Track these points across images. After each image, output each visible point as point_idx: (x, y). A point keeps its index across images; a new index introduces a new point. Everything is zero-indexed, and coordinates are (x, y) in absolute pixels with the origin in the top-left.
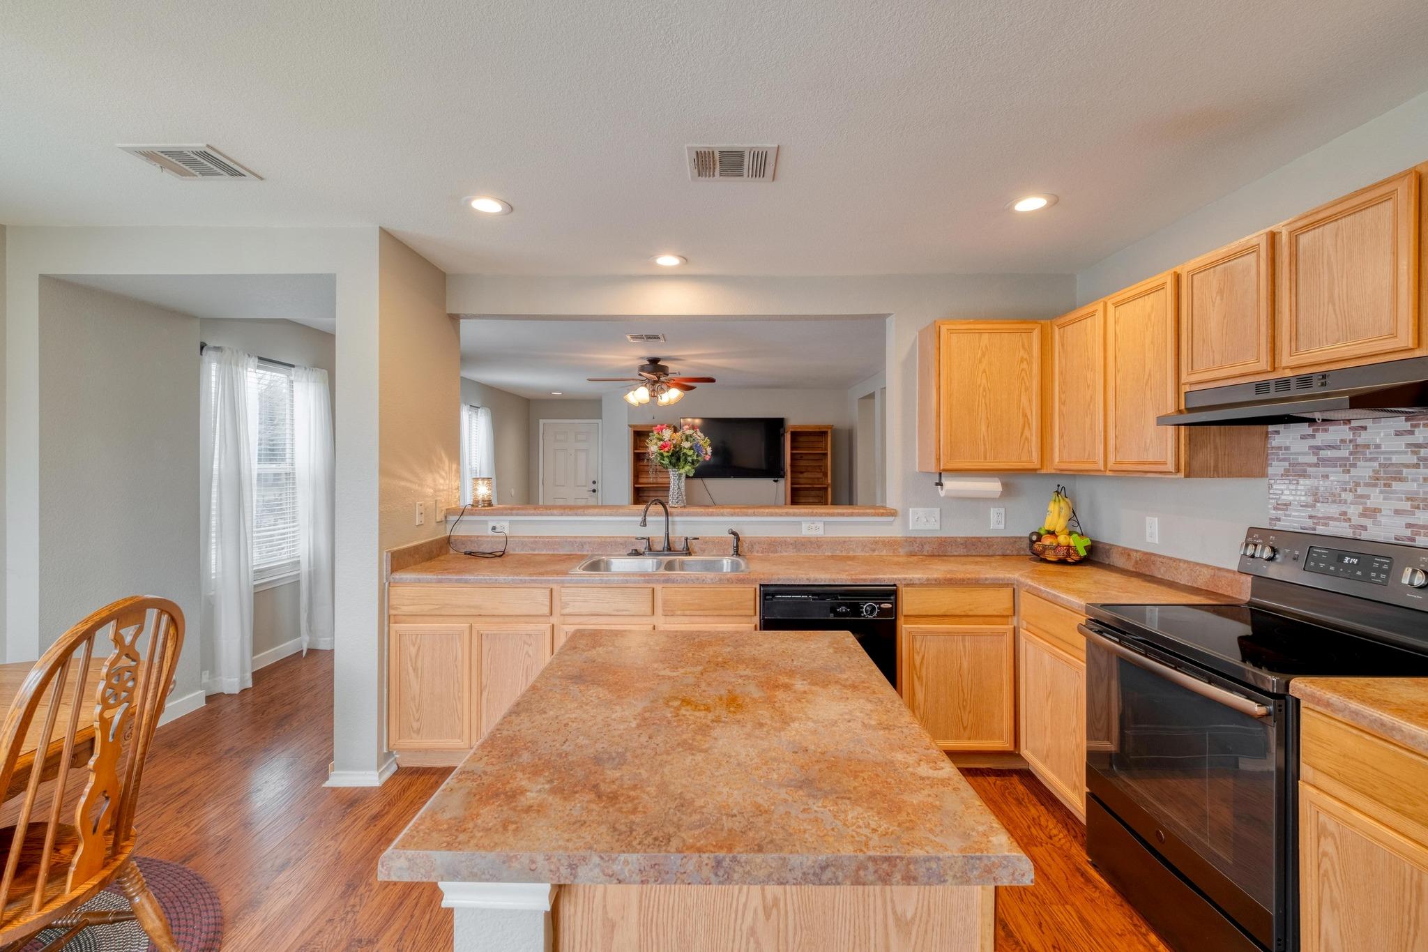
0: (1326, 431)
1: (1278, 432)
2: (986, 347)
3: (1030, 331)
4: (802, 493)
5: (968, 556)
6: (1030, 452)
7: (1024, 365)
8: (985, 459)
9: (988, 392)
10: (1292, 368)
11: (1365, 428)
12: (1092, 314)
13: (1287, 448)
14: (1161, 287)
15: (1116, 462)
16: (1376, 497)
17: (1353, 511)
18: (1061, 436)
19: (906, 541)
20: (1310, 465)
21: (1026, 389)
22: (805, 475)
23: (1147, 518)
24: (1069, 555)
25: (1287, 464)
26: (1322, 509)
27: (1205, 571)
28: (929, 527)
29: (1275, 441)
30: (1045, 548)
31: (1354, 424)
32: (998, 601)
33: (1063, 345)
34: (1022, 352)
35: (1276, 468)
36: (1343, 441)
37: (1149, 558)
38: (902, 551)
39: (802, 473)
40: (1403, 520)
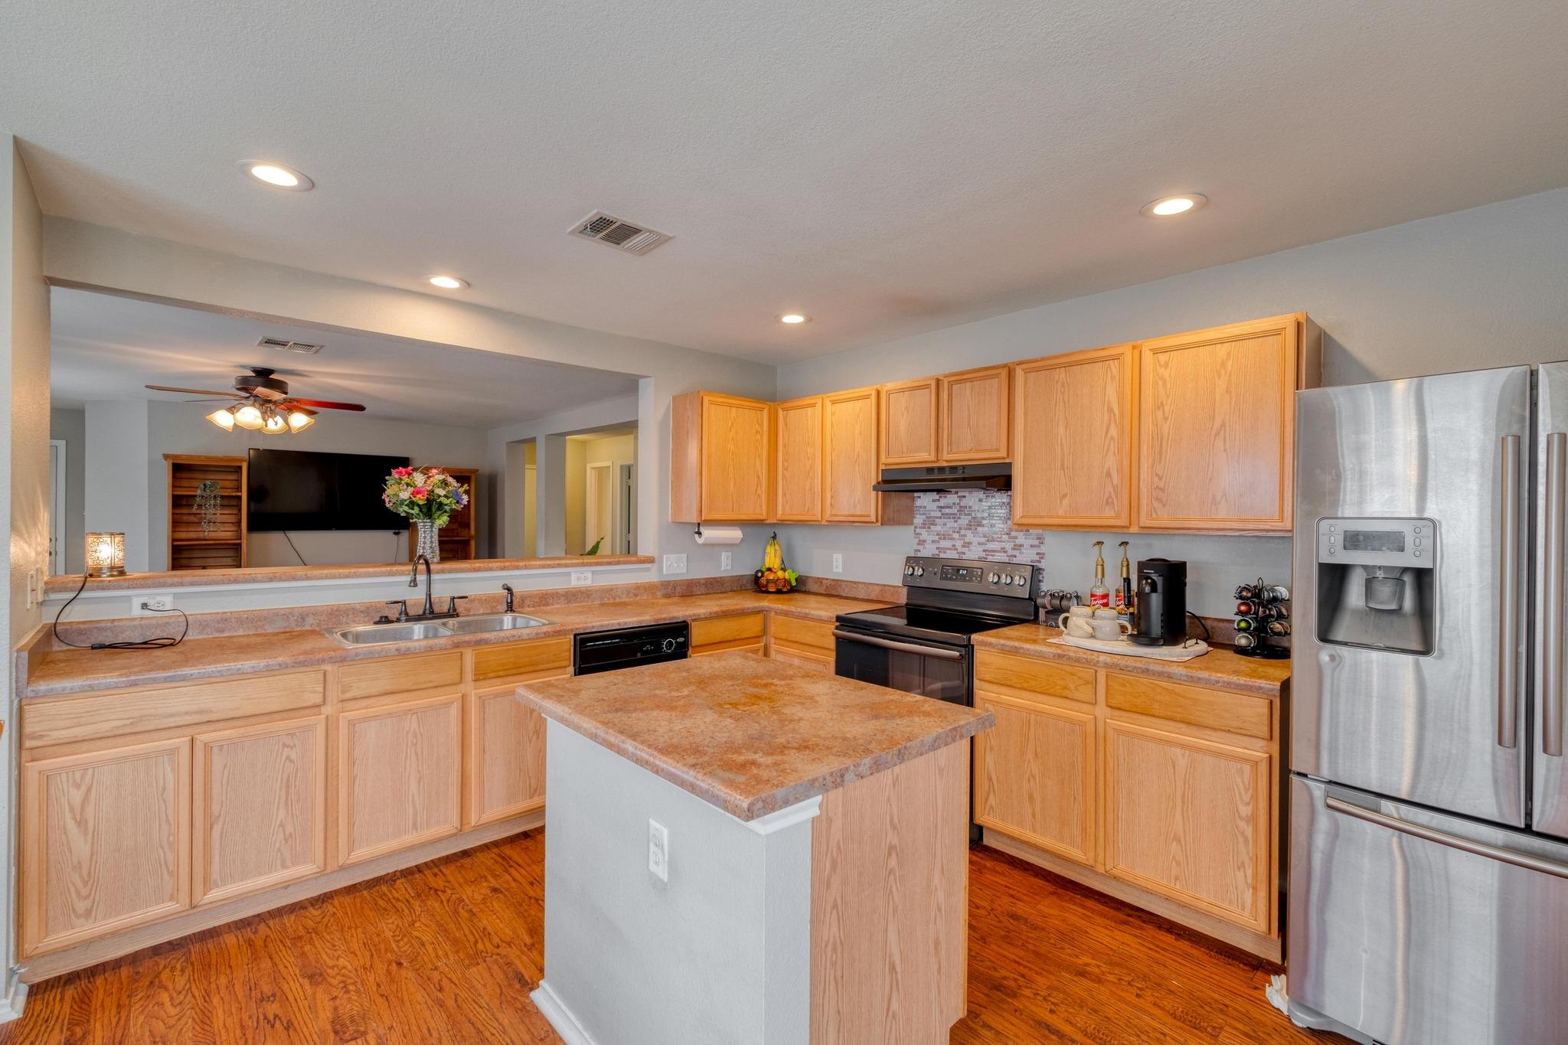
0: (945, 497)
1: (920, 497)
2: (734, 418)
3: (762, 410)
5: (707, 594)
6: (761, 506)
7: (758, 437)
8: (733, 511)
9: (735, 455)
10: (947, 461)
11: (965, 497)
12: (813, 405)
13: (925, 507)
14: (867, 397)
15: (831, 515)
16: (970, 536)
17: (959, 544)
18: (784, 495)
19: (662, 585)
20: (937, 518)
21: (759, 456)
23: (835, 555)
24: (784, 586)
25: (925, 517)
26: (944, 544)
27: (875, 587)
28: (678, 571)
29: (918, 503)
30: (768, 581)
31: (959, 494)
32: (752, 625)
33: (786, 425)
34: (756, 426)
35: (919, 520)
36: (954, 504)
37: (837, 582)
38: (659, 594)
40: (981, 548)
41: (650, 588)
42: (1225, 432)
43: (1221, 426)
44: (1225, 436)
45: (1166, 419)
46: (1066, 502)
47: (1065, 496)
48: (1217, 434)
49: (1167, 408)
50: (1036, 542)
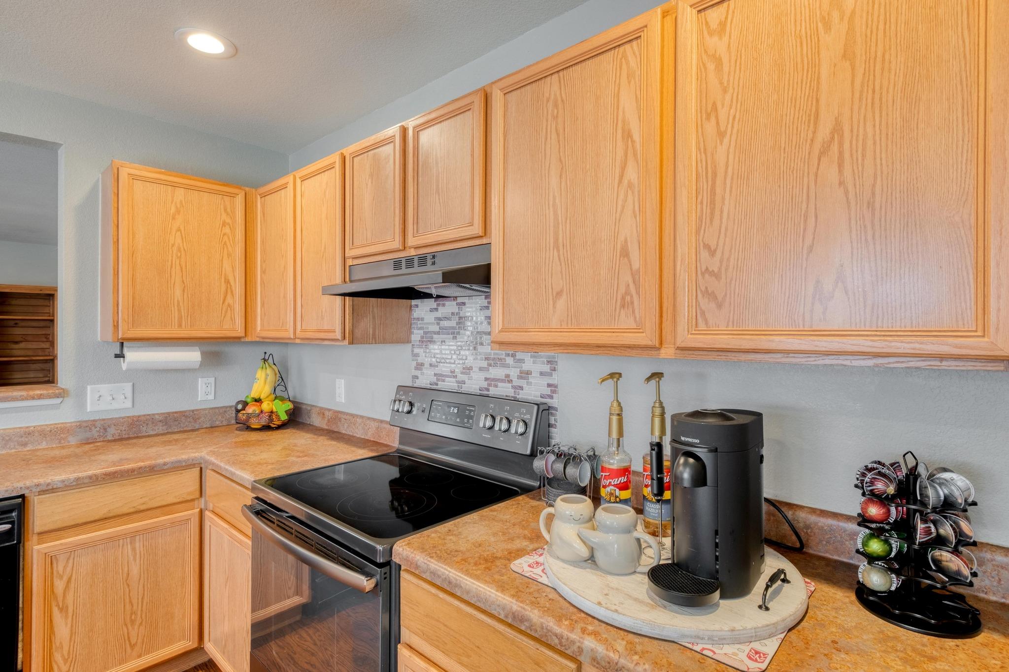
0: (444, 305)
1: (417, 306)
2: (181, 202)
3: (233, 196)
4: (16, 367)
5: (168, 433)
6: (233, 320)
7: (227, 230)
8: (180, 325)
9: (183, 252)
11: (464, 304)
12: (284, 187)
13: (422, 319)
14: (331, 167)
15: (303, 331)
16: (470, 358)
17: (458, 370)
18: (263, 305)
19: (80, 427)
20: (435, 333)
21: (229, 255)
22: (22, 345)
23: (337, 380)
24: (271, 420)
25: (422, 332)
26: (442, 369)
28: (116, 405)
29: (416, 313)
30: (249, 416)
31: (460, 300)
33: (264, 214)
34: (224, 216)
35: (416, 335)
36: (453, 314)
37: (337, 416)
38: (73, 440)
39: (17, 343)
40: (483, 375)
41: (57, 433)
42: (841, 144)
43: (832, 133)
44: (841, 153)
45: (721, 135)
46: (561, 303)
47: (559, 294)
48: (825, 151)
49: (723, 113)
50: (546, 368)
